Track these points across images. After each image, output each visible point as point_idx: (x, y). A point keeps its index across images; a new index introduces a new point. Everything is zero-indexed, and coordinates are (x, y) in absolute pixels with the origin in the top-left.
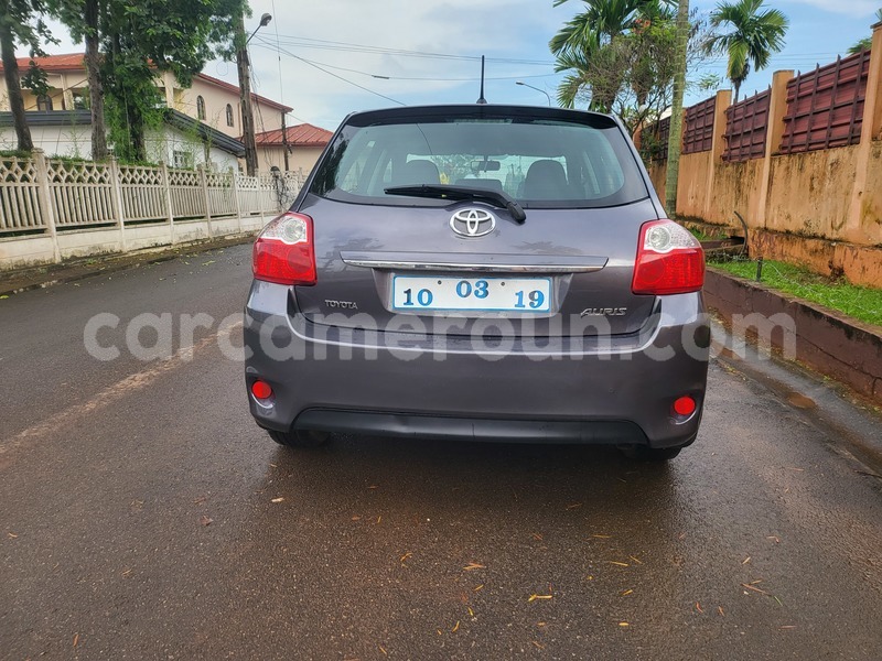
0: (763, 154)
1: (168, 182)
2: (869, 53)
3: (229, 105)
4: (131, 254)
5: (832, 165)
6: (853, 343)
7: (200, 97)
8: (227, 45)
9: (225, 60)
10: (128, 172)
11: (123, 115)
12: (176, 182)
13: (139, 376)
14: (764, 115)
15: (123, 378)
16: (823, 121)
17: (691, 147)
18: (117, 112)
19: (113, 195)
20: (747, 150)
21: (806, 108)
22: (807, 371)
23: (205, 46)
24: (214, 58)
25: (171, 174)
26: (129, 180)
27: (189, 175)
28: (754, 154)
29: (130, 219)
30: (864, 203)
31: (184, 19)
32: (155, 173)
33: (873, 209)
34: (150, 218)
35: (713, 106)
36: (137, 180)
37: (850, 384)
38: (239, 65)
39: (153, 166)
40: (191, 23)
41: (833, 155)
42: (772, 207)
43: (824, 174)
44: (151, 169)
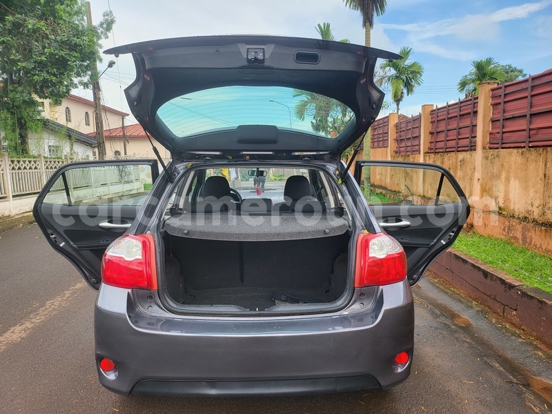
0: (419, 151)
1: (44, 167)
2: (477, 98)
3: (87, 113)
4: (17, 217)
5: (461, 161)
6: (488, 281)
7: (67, 108)
8: (86, 79)
9: (84, 88)
10: (16, 162)
11: (14, 124)
12: (49, 167)
13: (18, 328)
14: (418, 129)
15: (5, 332)
16: (453, 135)
17: (376, 144)
18: (10, 122)
19: (5, 179)
20: (409, 149)
21: (442, 127)
22: (462, 297)
23: (71, 80)
24: (77, 87)
25: (46, 162)
26: (17, 168)
27: (59, 162)
28: (413, 151)
29: (17, 194)
30: (482, 186)
31: (58, 69)
32: (35, 162)
33: (487, 189)
34: (31, 192)
35: (388, 122)
36: (22, 168)
37: (489, 307)
38: (94, 91)
39: (34, 157)
40: (62, 70)
41: (461, 156)
42: (427, 183)
43: (456, 167)
44: (32, 159)
